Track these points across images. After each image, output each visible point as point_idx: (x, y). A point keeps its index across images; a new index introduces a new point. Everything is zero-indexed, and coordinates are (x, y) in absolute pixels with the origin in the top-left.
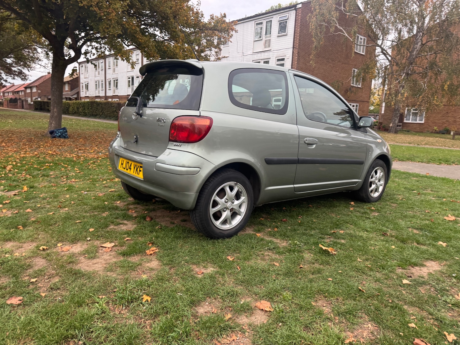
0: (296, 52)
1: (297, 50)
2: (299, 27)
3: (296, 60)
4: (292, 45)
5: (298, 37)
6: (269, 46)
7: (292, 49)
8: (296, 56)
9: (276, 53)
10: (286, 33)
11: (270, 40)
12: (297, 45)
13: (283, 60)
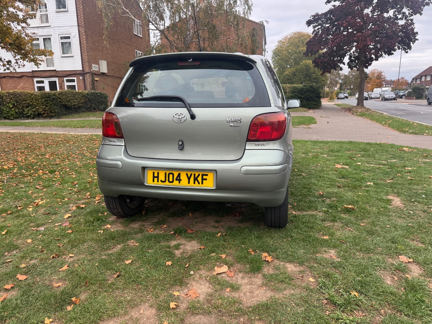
0: (83, 30)
1: (83, 29)
2: (81, 4)
3: (85, 39)
4: (77, 23)
5: (82, 15)
6: (47, 21)
7: (77, 27)
8: (84, 35)
9: (57, 30)
10: (67, 9)
11: (47, 15)
12: (83, 23)
13: (69, 38)
